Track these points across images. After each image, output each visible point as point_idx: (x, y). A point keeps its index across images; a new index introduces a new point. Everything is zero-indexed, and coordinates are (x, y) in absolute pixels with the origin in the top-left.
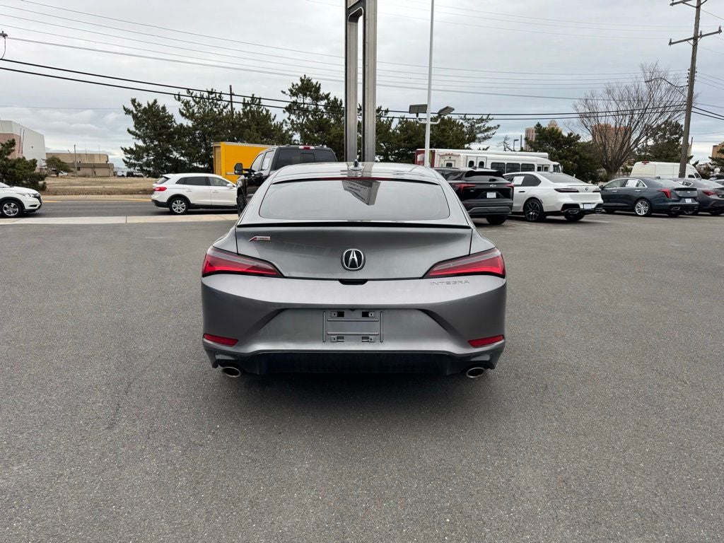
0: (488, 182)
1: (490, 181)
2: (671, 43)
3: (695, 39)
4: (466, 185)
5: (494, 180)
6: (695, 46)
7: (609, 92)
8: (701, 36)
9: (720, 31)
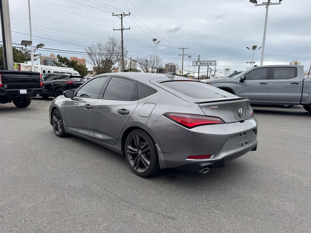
0: (80, 81)
1: (80, 80)
2: (114, 30)
3: (122, 30)
4: (71, 82)
5: (82, 80)
6: (122, 32)
7: (99, 46)
8: (124, 29)
9: (129, 29)
